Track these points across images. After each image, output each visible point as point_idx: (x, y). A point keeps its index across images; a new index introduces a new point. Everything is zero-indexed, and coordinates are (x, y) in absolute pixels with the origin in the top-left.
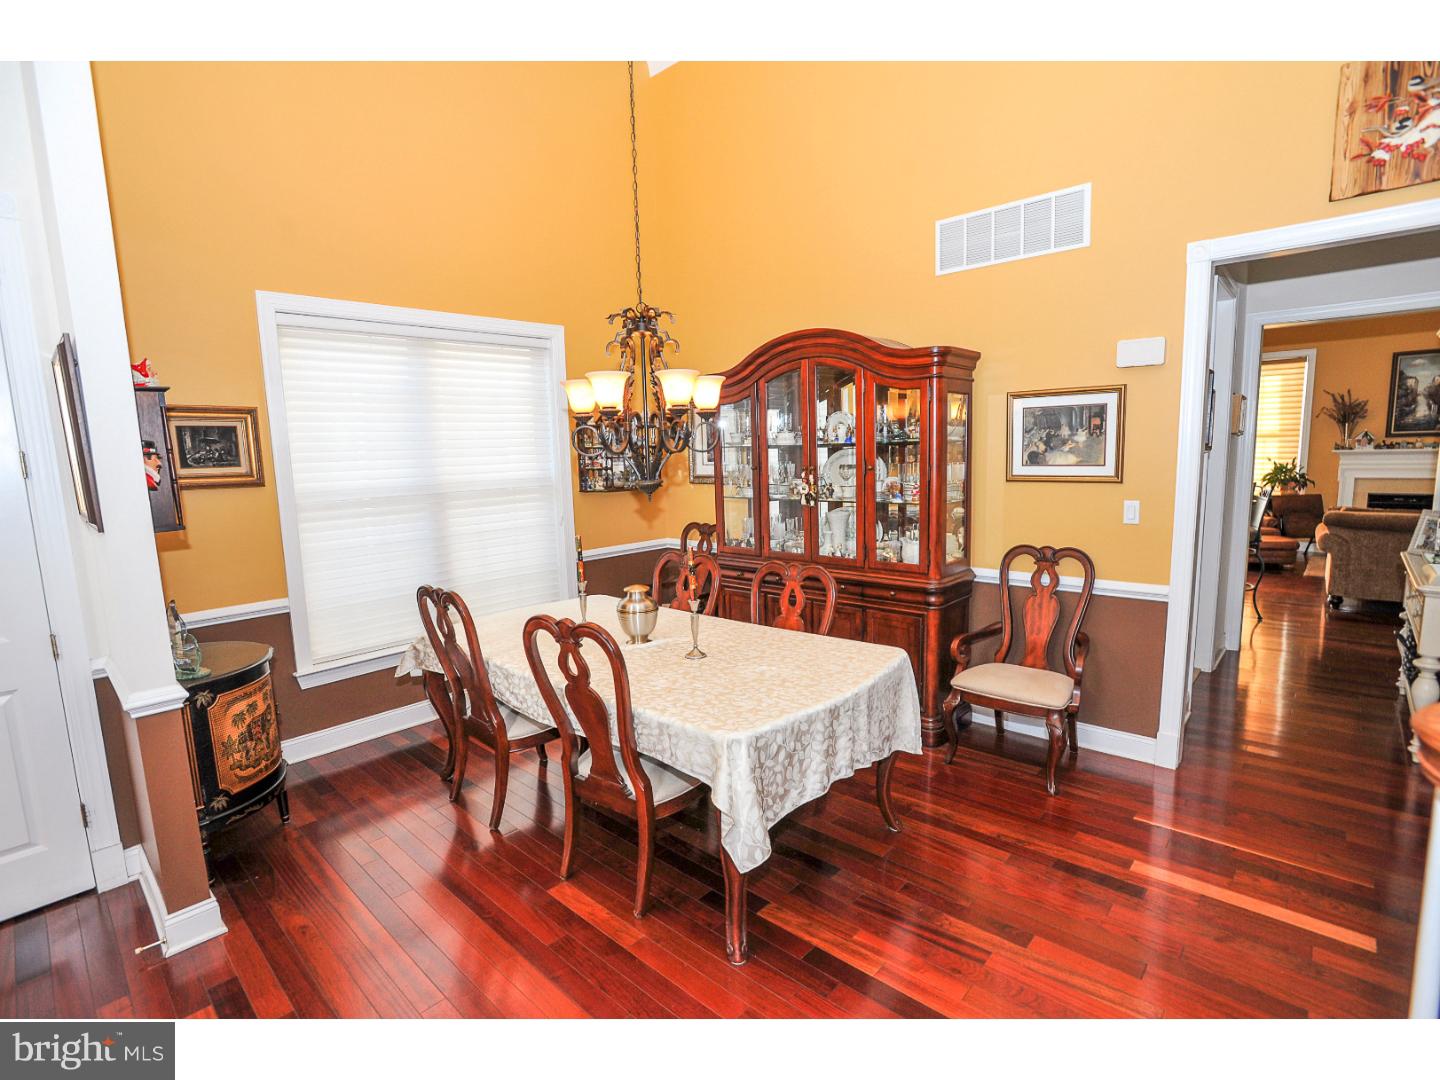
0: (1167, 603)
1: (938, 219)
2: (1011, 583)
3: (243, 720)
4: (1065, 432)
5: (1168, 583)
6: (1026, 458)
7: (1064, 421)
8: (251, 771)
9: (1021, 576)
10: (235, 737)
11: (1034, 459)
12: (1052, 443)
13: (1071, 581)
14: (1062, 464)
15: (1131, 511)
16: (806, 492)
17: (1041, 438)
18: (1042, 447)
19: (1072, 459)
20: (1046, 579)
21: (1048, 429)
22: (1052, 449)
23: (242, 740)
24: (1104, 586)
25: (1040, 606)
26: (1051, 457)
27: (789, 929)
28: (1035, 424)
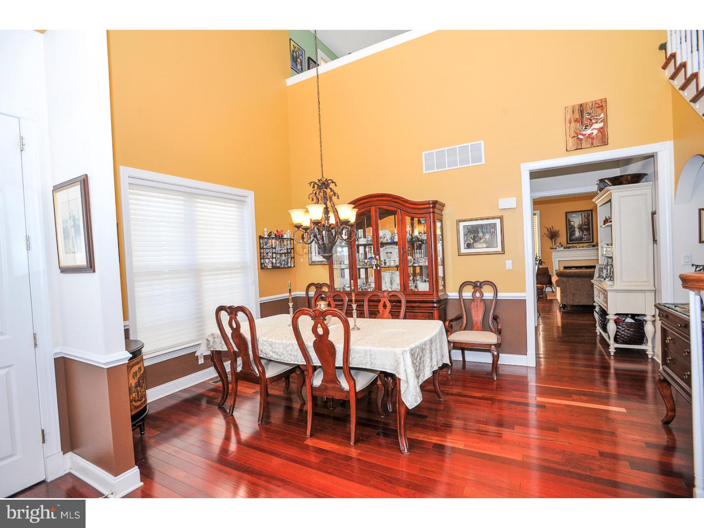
0: (525, 300)
1: (424, 151)
2: (464, 298)
3: (137, 375)
4: (481, 235)
5: (525, 292)
6: (466, 246)
7: (480, 230)
8: (139, 403)
9: (467, 294)
10: (133, 385)
11: (469, 246)
12: (476, 239)
13: (488, 294)
14: (480, 248)
15: (509, 264)
16: (375, 263)
17: (471, 238)
18: (472, 241)
19: (484, 245)
20: (478, 295)
21: (474, 234)
22: (476, 242)
23: (136, 387)
24: (502, 295)
25: (477, 306)
26: (476, 245)
27: (420, 439)
28: (469, 232)
